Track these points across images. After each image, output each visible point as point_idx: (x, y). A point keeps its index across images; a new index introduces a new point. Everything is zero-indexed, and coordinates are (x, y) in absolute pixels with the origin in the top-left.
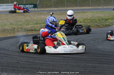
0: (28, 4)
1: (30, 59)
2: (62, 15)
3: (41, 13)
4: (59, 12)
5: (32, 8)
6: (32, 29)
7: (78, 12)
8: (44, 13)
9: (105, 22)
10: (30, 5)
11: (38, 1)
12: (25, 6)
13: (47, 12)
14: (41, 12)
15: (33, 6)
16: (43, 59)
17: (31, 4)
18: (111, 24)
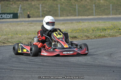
0: (5, 14)
5: (11, 18)
10: (8, 15)
11: (20, 9)
12: (1, 16)
15: (13, 16)
17: (10, 14)
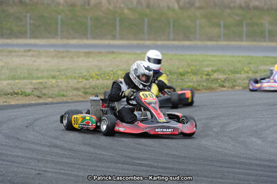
1: (62, 168)
2: (62, 57)
3: (10, 52)
4: (52, 50)
6: (16, 91)
7: (100, 53)
8: (15, 52)
9: (182, 79)
13: (22, 49)
14: (10, 49)
16: (93, 168)
18: (199, 85)
